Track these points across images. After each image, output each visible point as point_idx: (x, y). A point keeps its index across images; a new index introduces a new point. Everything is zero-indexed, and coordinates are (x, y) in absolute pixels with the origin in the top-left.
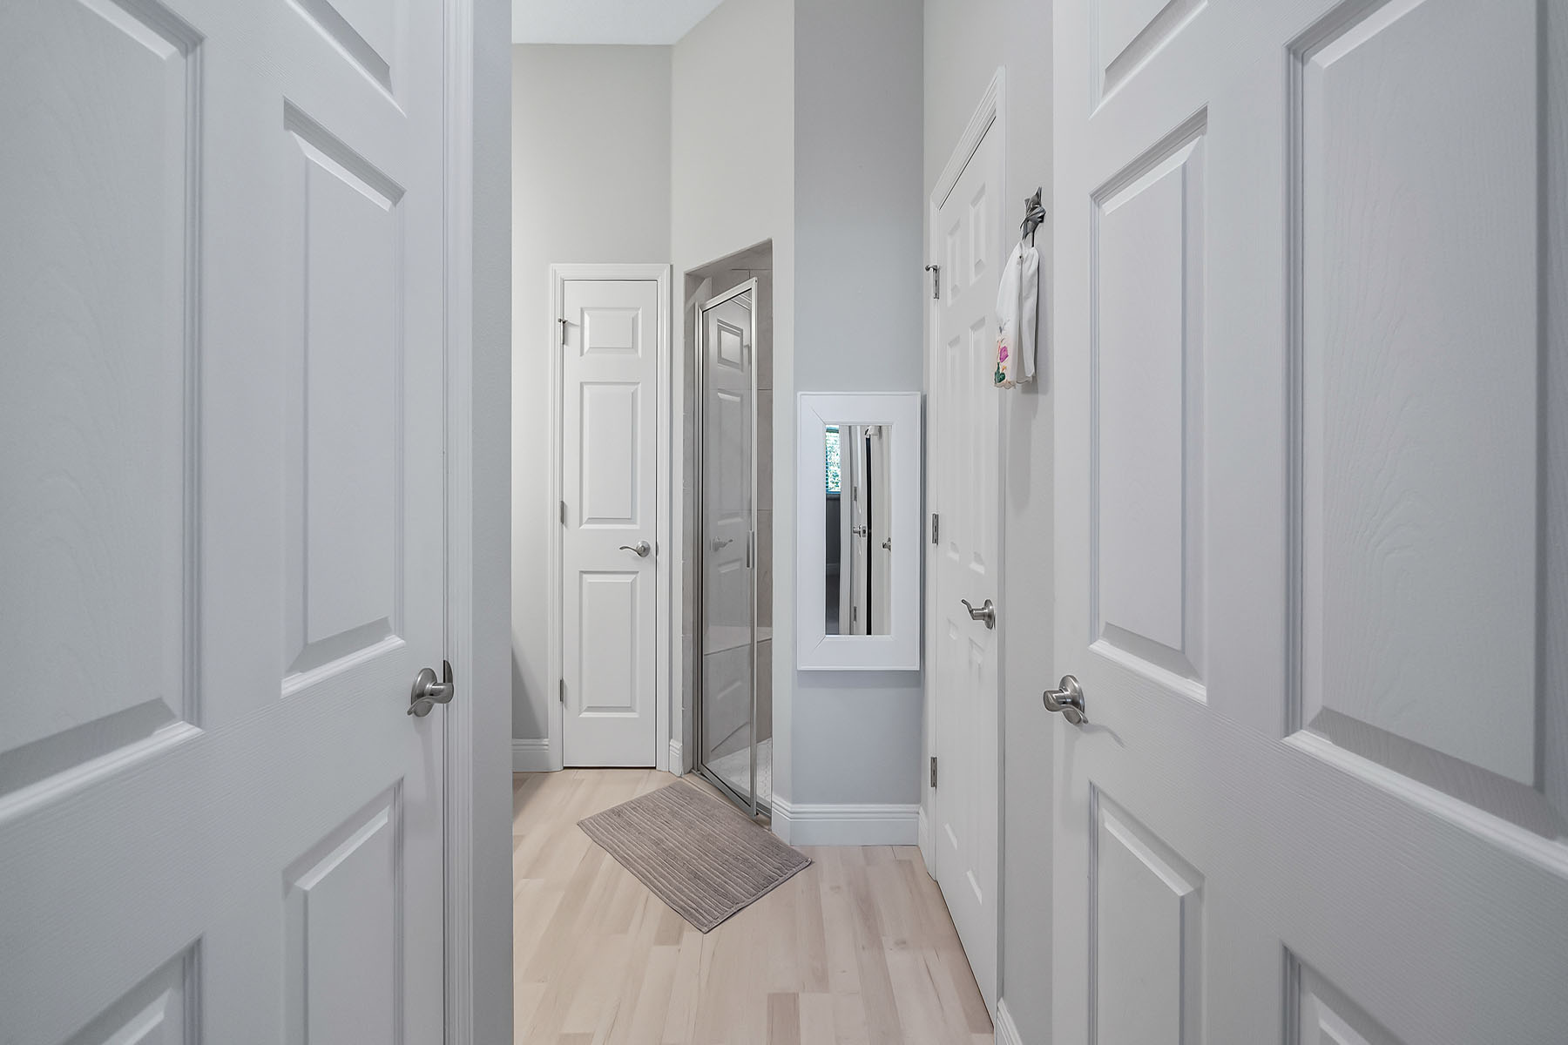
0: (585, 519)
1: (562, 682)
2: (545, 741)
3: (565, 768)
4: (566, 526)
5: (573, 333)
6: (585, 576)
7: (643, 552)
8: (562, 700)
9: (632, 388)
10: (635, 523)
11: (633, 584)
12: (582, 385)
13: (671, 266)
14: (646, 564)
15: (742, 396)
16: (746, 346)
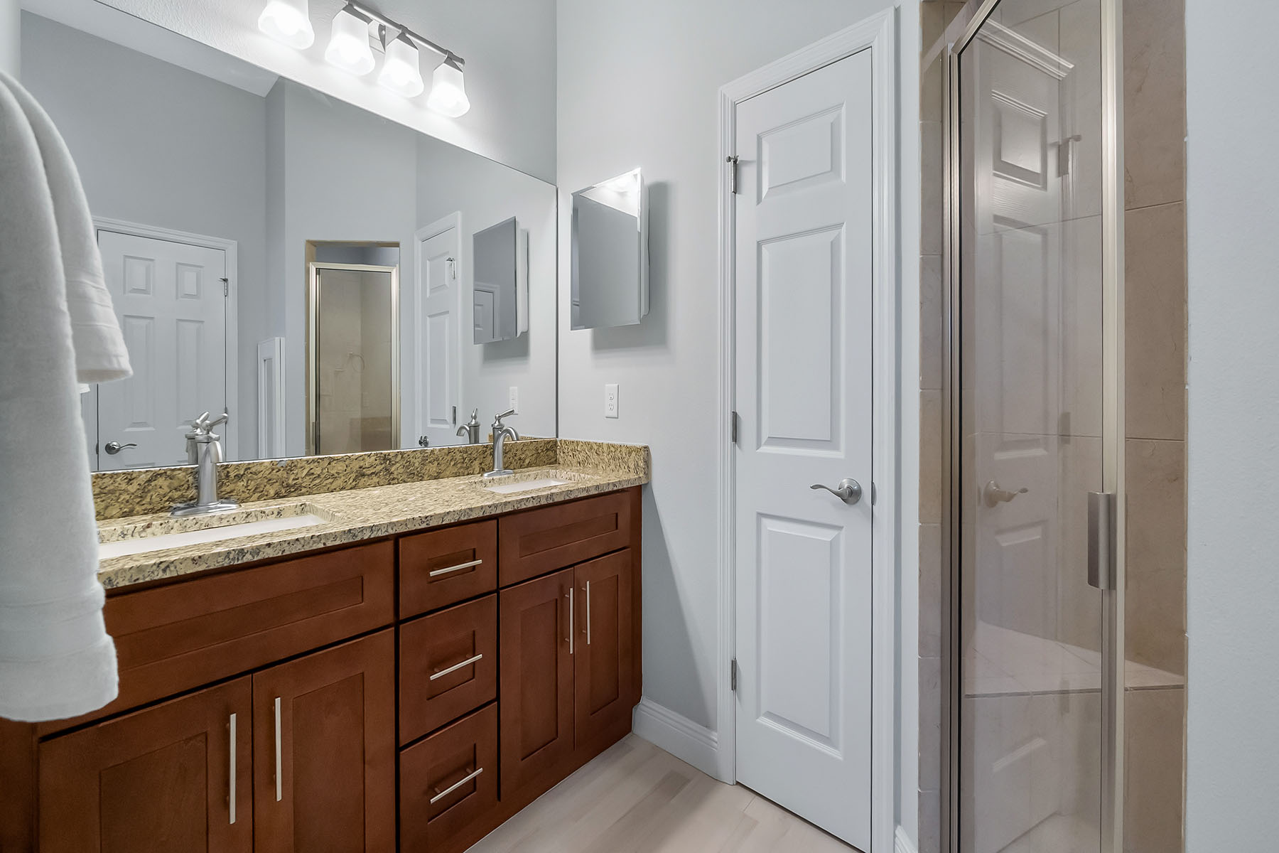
0: (764, 439)
1: (734, 664)
2: (715, 736)
3: (738, 783)
4: (740, 447)
5: (748, 174)
6: (765, 521)
7: (851, 496)
8: (734, 687)
9: (831, 235)
10: (836, 448)
11: (833, 545)
12: (759, 245)
13: (897, 11)
14: (852, 516)
15: (1045, 234)
16: (1053, 145)
